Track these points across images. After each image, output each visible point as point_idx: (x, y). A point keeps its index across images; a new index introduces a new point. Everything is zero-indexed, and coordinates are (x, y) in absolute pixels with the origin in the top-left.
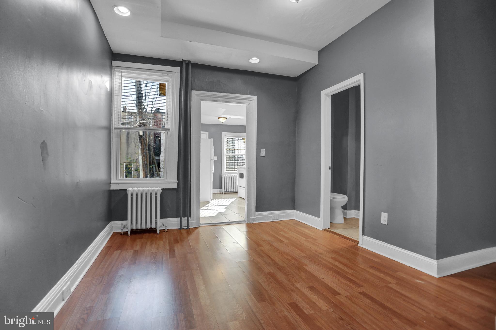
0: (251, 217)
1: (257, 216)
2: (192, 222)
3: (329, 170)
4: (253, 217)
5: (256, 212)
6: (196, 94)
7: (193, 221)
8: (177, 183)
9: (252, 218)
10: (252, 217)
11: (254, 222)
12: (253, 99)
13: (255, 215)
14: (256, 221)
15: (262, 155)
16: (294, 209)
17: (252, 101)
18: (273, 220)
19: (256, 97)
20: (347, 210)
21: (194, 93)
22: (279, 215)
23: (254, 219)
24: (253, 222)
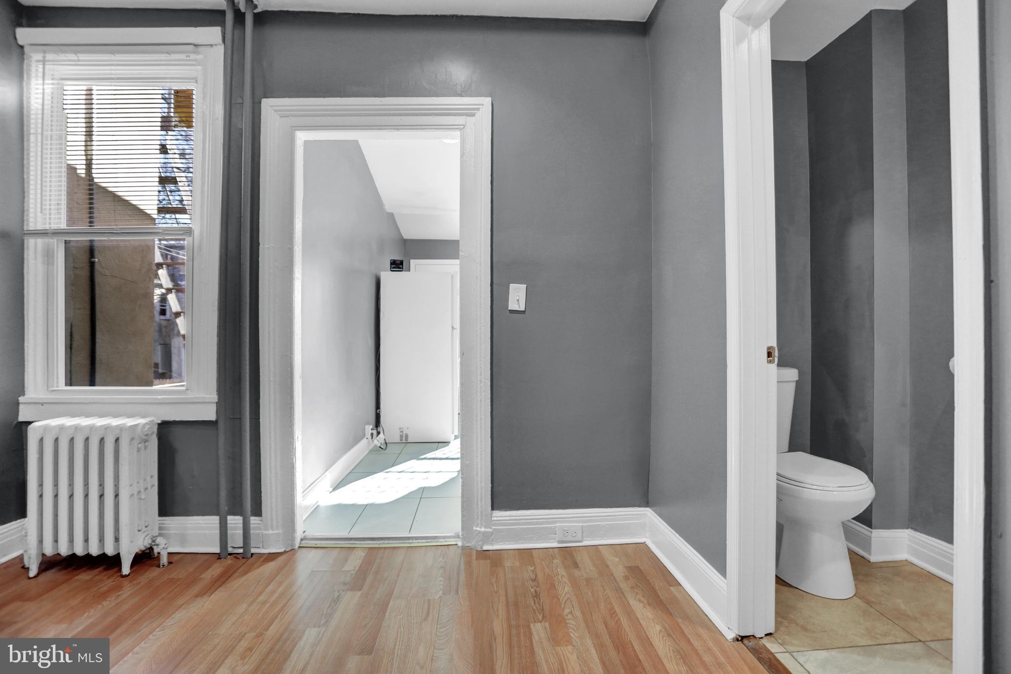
0: (475, 528)
1: (495, 525)
2: (267, 532)
3: (770, 362)
4: (483, 529)
5: (493, 509)
6: (275, 111)
7: (271, 532)
8: (217, 403)
9: (480, 532)
10: (478, 529)
11: (485, 548)
12: (478, 109)
13: (489, 522)
14: (492, 545)
15: (513, 305)
16: (646, 504)
17: (473, 115)
18: (559, 542)
19: (487, 101)
20: (871, 527)
21: (271, 106)
22: (582, 526)
23: (486, 537)
24: (483, 545)
